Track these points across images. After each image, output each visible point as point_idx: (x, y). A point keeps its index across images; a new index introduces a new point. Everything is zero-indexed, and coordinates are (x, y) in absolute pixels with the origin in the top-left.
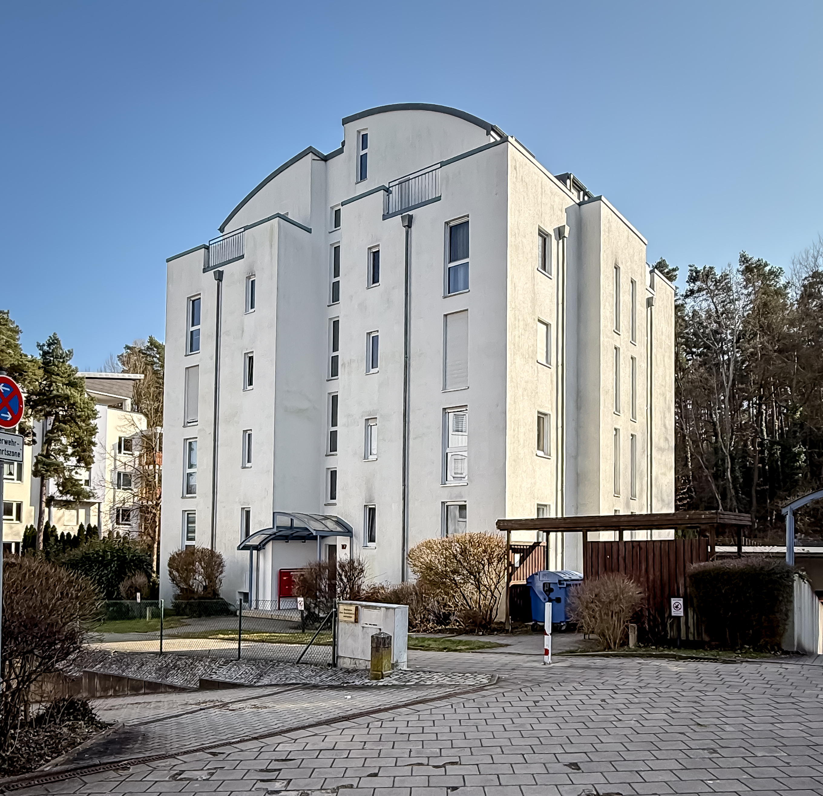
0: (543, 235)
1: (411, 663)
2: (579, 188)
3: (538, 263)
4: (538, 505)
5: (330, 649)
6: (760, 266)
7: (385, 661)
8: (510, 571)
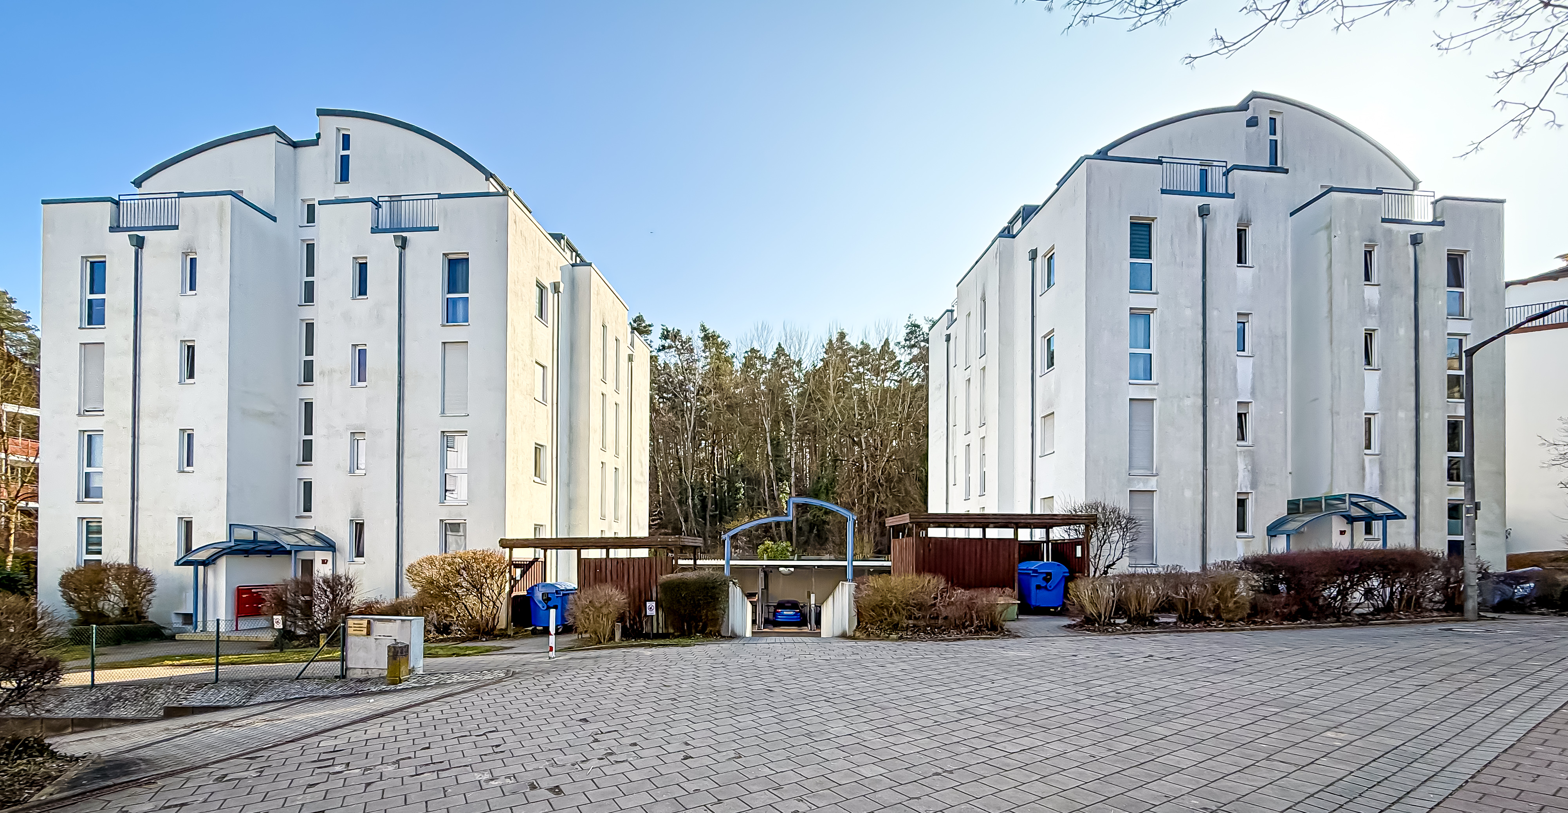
0: (541, 287)
1: (426, 668)
2: (573, 250)
3: (536, 312)
4: (535, 525)
5: (339, 664)
6: (715, 337)
7: (403, 669)
8: (512, 584)
